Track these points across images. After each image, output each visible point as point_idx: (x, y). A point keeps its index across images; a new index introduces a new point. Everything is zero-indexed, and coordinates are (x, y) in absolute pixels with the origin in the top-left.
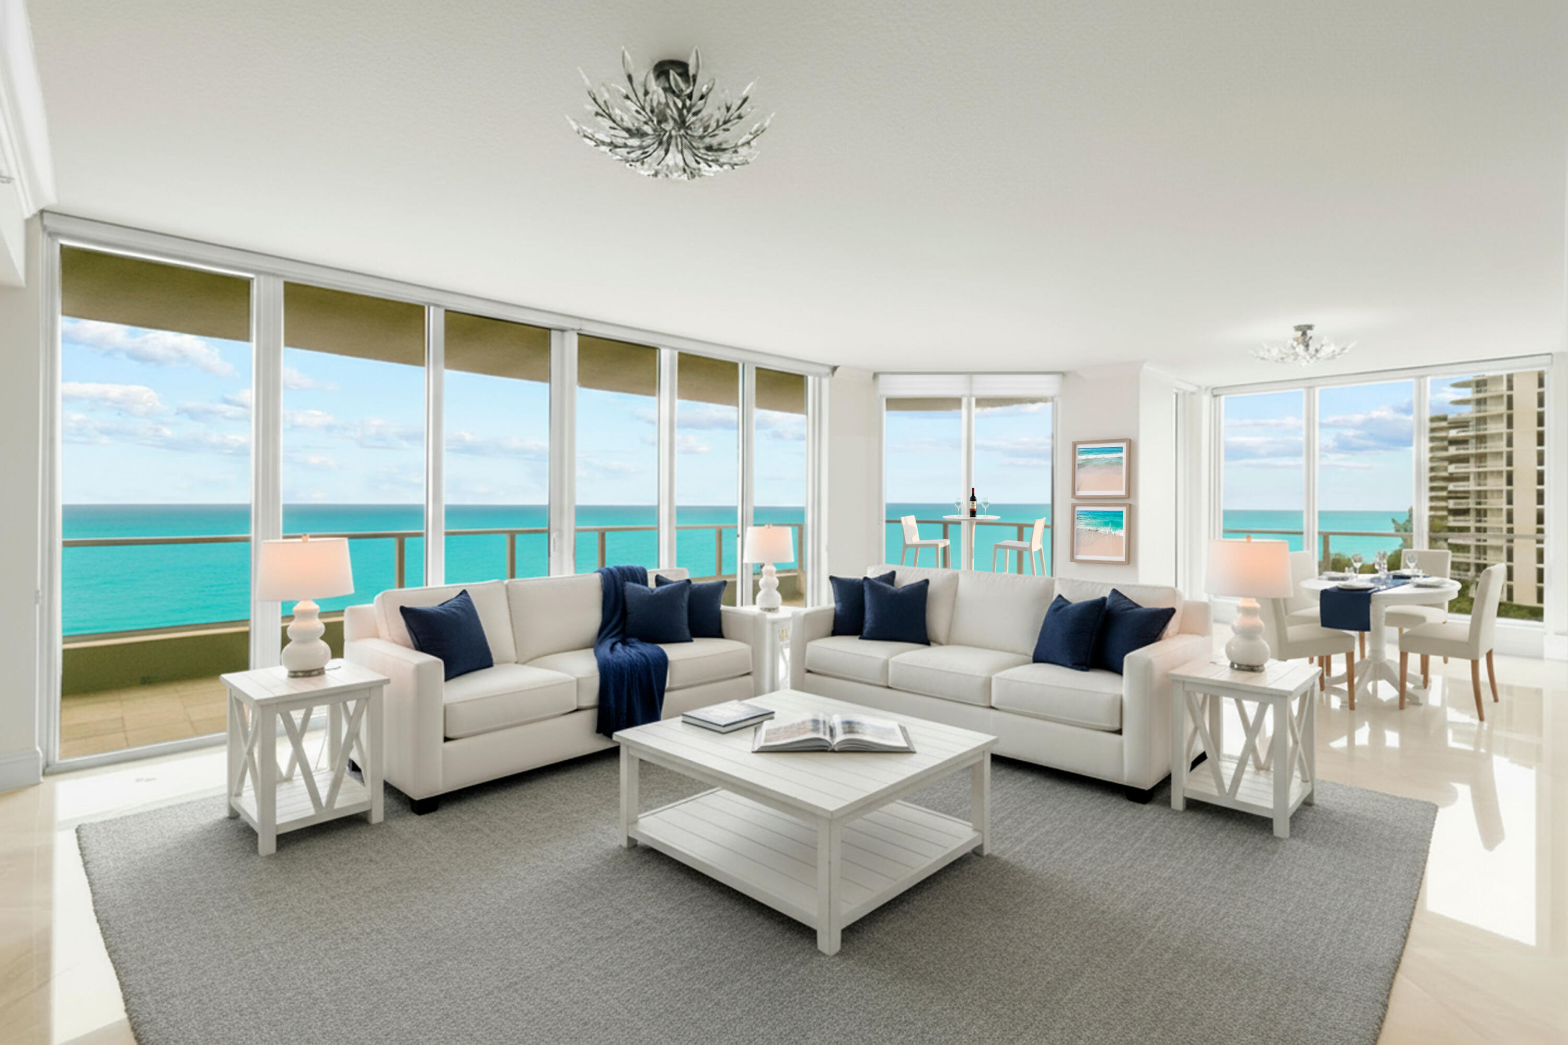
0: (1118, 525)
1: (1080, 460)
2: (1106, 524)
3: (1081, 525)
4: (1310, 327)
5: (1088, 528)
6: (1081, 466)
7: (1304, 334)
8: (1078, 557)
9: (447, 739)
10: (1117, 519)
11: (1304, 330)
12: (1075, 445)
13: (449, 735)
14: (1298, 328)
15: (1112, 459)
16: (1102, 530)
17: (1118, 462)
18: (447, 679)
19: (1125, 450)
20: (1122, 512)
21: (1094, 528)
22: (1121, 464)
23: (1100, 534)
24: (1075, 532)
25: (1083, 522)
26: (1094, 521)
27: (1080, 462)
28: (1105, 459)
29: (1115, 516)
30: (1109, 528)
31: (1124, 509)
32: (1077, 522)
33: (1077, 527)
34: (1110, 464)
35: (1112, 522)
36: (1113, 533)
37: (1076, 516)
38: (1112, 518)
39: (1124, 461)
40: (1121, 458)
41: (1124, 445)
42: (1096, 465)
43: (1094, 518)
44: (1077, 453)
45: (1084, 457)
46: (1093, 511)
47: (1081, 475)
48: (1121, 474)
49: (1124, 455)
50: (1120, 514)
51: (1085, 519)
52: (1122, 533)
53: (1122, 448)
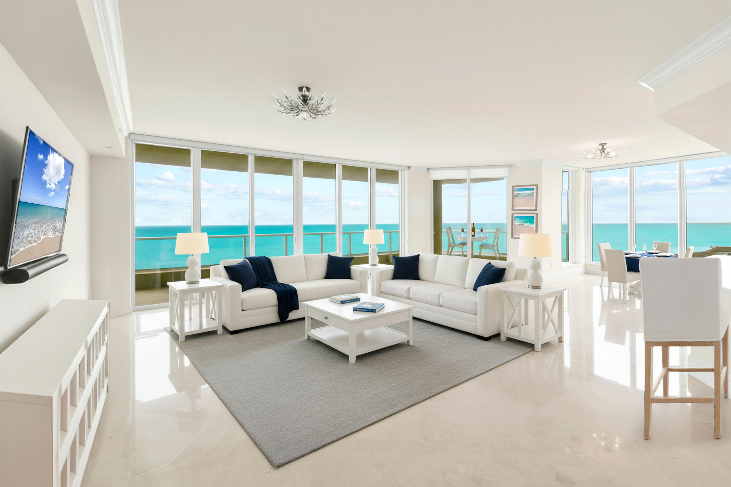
0: (532, 222)
1: (516, 194)
2: (527, 222)
3: (516, 222)
4: (605, 144)
5: (519, 223)
6: (516, 196)
7: (603, 146)
8: (515, 236)
9: (242, 310)
10: (531, 220)
11: (603, 145)
12: (513, 187)
13: (243, 309)
14: (600, 145)
15: (529, 193)
16: (525, 224)
17: (532, 195)
18: (243, 291)
19: (535, 189)
20: (534, 217)
21: (522, 224)
22: (533, 196)
23: (524, 226)
24: (513, 225)
25: (517, 221)
26: (522, 220)
27: (516, 195)
28: (527, 193)
29: (532, 218)
30: (528, 224)
31: (535, 215)
32: (514, 221)
33: (514, 223)
34: (529, 195)
35: (529, 221)
36: (530, 226)
37: (514, 219)
38: (529, 219)
39: (535, 194)
40: (533, 193)
41: (535, 187)
42: (522, 196)
43: (522, 219)
44: (514, 191)
45: (517, 192)
46: (521, 216)
47: (516, 200)
48: (533, 200)
49: (535, 191)
50: (533, 218)
51: (518, 219)
52: (534, 226)
53: (534, 188)
